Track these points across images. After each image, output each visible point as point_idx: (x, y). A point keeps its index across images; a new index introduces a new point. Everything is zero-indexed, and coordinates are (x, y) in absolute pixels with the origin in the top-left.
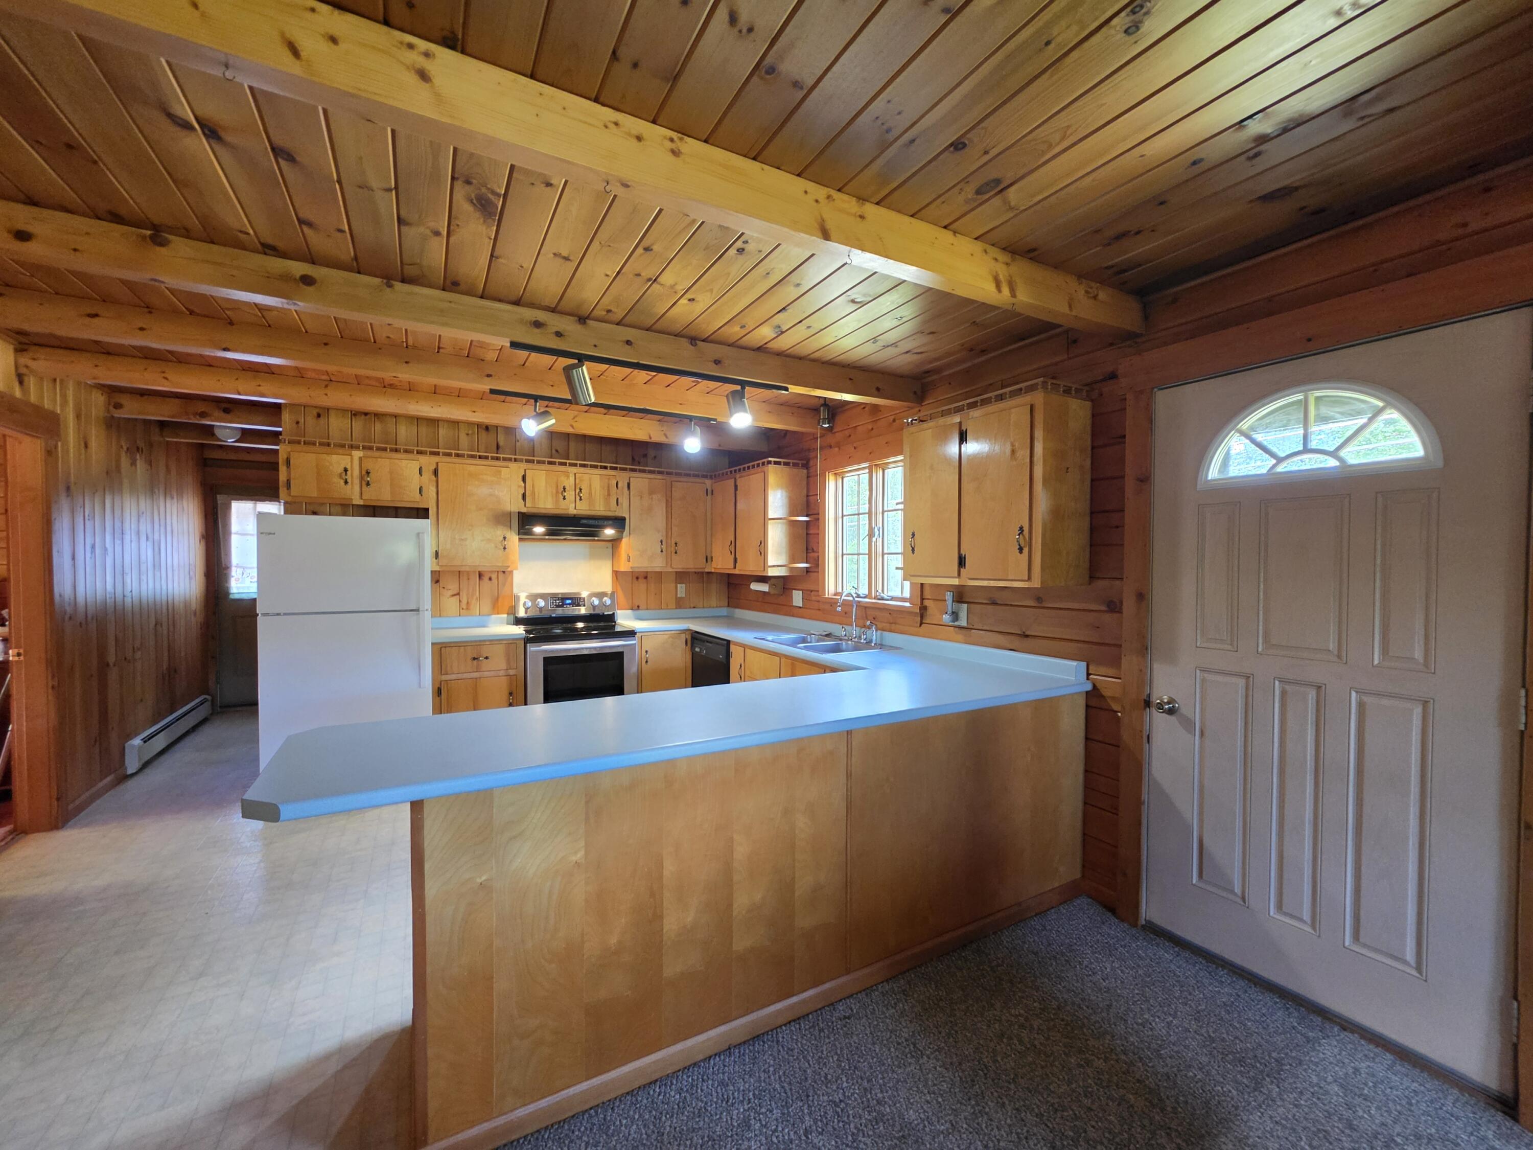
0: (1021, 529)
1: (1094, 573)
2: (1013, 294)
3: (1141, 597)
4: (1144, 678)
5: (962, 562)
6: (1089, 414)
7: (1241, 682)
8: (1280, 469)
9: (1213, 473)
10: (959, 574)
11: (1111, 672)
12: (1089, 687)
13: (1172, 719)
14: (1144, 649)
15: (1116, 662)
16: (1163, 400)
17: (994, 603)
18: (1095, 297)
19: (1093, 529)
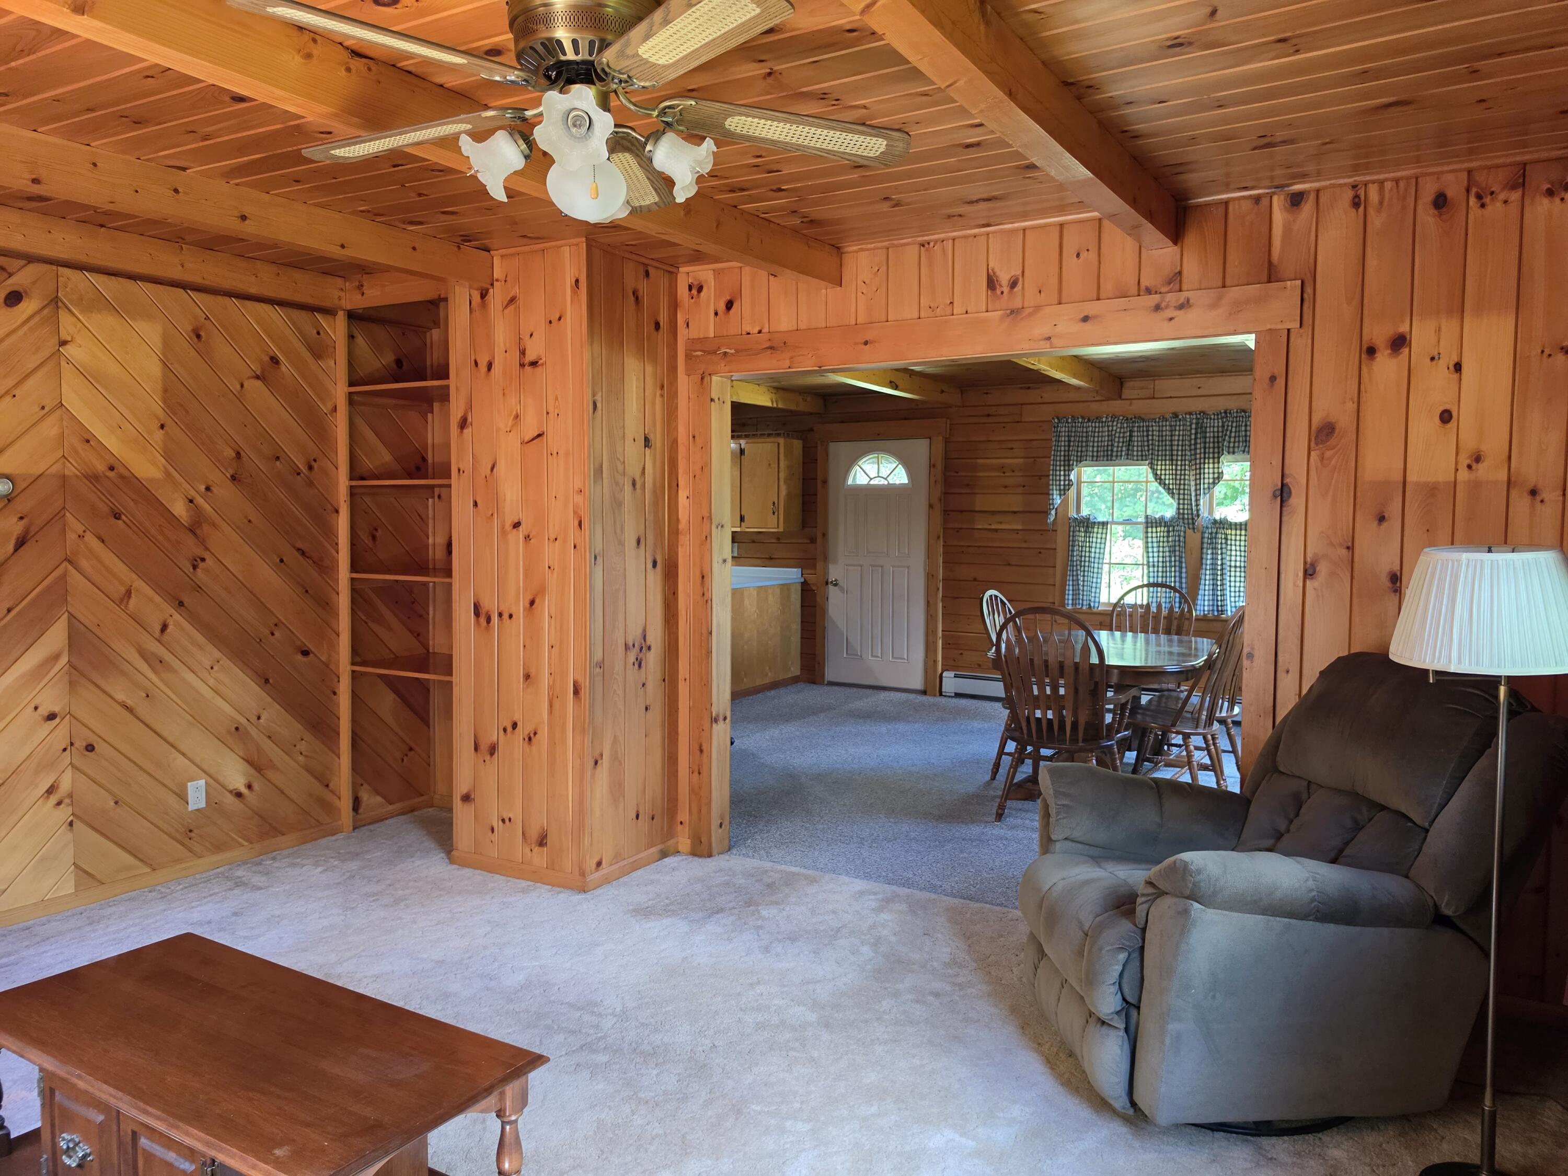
0: (774, 503)
1: (804, 525)
2: (777, 404)
3: (824, 535)
4: (826, 572)
5: (742, 519)
6: (801, 446)
7: (859, 568)
8: (872, 482)
9: (850, 482)
10: (741, 526)
11: (812, 572)
12: (802, 580)
13: (836, 588)
14: (825, 559)
15: (814, 567)
16: (833, 447)
17: (754, 542)
18: (806, 401)
19: (804, 503)
